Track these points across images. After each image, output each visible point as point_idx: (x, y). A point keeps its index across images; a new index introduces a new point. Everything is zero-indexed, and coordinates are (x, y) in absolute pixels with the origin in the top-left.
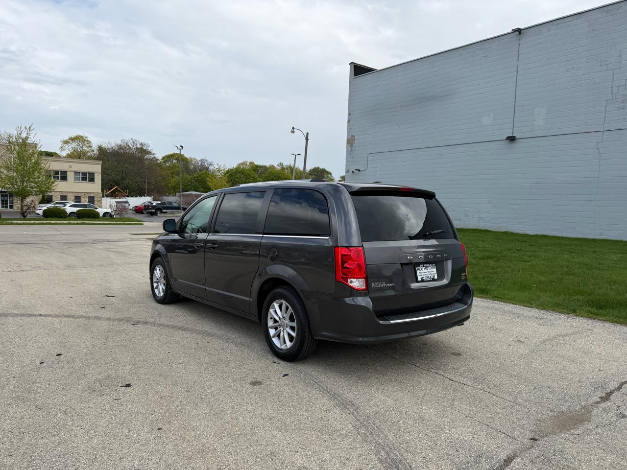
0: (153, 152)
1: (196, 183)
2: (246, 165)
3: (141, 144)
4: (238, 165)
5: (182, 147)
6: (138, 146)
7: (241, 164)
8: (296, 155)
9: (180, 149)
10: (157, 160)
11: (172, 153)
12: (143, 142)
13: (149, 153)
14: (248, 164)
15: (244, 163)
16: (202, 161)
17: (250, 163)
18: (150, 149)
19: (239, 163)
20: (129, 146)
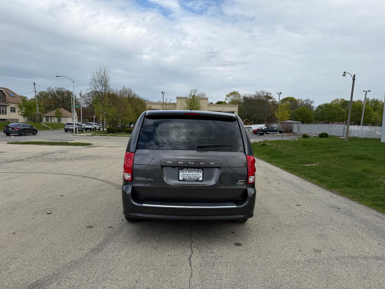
0: (274, 97)
1: (297, 115)
2: (338, 101)
3: (267, 93)
4: (332, 102)
5: (280, 93)
6: (265, 95)
7: (335, 101)
8: (366, 92)
9: (279, 95)
10: (276, 102)
11: (287, 97)
12: (268, 92)
13: (271, 98)
14: (340, 100)
15: (337, 100)
16: (306, 101)
17: (341, 100)
18: (272, 96)
19: (333, 100)
20: (260, 95)
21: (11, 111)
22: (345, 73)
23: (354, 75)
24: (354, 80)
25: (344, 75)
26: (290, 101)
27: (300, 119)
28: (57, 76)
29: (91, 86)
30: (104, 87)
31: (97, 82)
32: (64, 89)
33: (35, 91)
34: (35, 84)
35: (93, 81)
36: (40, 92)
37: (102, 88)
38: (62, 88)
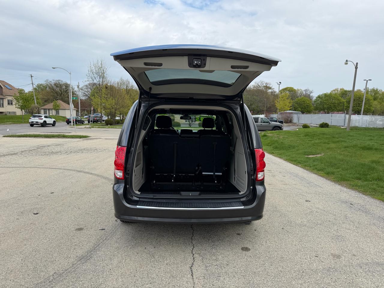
0: (273, 87)
1: (296, 105)
2: (338, 91)
4: (331, 91)
5: (280, 83)
6: (265, 85)
7: (334, 90)
8: (367, 81)
9: (279, 84)
10: (275, 92)
11: (286, 87)
12: (267, 82)
13: (270, 88)
14: (339, 90)
15: (337, 90)
16: (306, 90)
17: (341, 89)
18: (271, 86)
20: (259, 85)
21: (9, 104)
22: (347, 61)
23: (357, 63)
24: (356, 68)
25: (346, 64)
26: (289, 91)
27: (300, 109)
28: (53, 68)
29: (89, 78)
30: (101, 79)
31: (94, 74)
32: (62, 81)
33: (32, 84)
34: (32, 76)
35: (90, 72)
36: (38, 85)
37: (99, 80)
38: (60, 80)
